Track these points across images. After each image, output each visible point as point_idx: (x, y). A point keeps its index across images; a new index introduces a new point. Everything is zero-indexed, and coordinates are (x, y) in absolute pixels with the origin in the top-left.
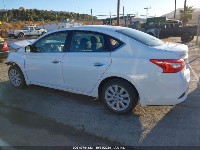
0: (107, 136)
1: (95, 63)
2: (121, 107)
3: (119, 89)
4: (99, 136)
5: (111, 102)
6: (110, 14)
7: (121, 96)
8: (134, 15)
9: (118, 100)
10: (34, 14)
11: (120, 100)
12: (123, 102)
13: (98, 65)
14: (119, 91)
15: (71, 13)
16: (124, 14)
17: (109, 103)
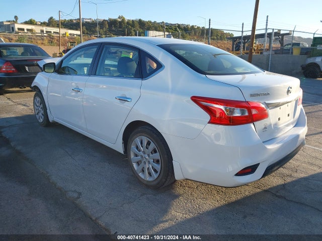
0: (101, 216)
1: (120, 96)
2: (150, 174)
3: (149, 143)
4: (90, 213)
5: (138, 163)
6: (243, 28)
7: (151, 155)
8: (288, 32)
9: (147, 163)
10: (137, 26)
11: (149, 162)
12: (152, 167)
13: (123, 99)
14: (148, 146)
15: (193, 26)
16: (266, 29)
17: (135, 165)
